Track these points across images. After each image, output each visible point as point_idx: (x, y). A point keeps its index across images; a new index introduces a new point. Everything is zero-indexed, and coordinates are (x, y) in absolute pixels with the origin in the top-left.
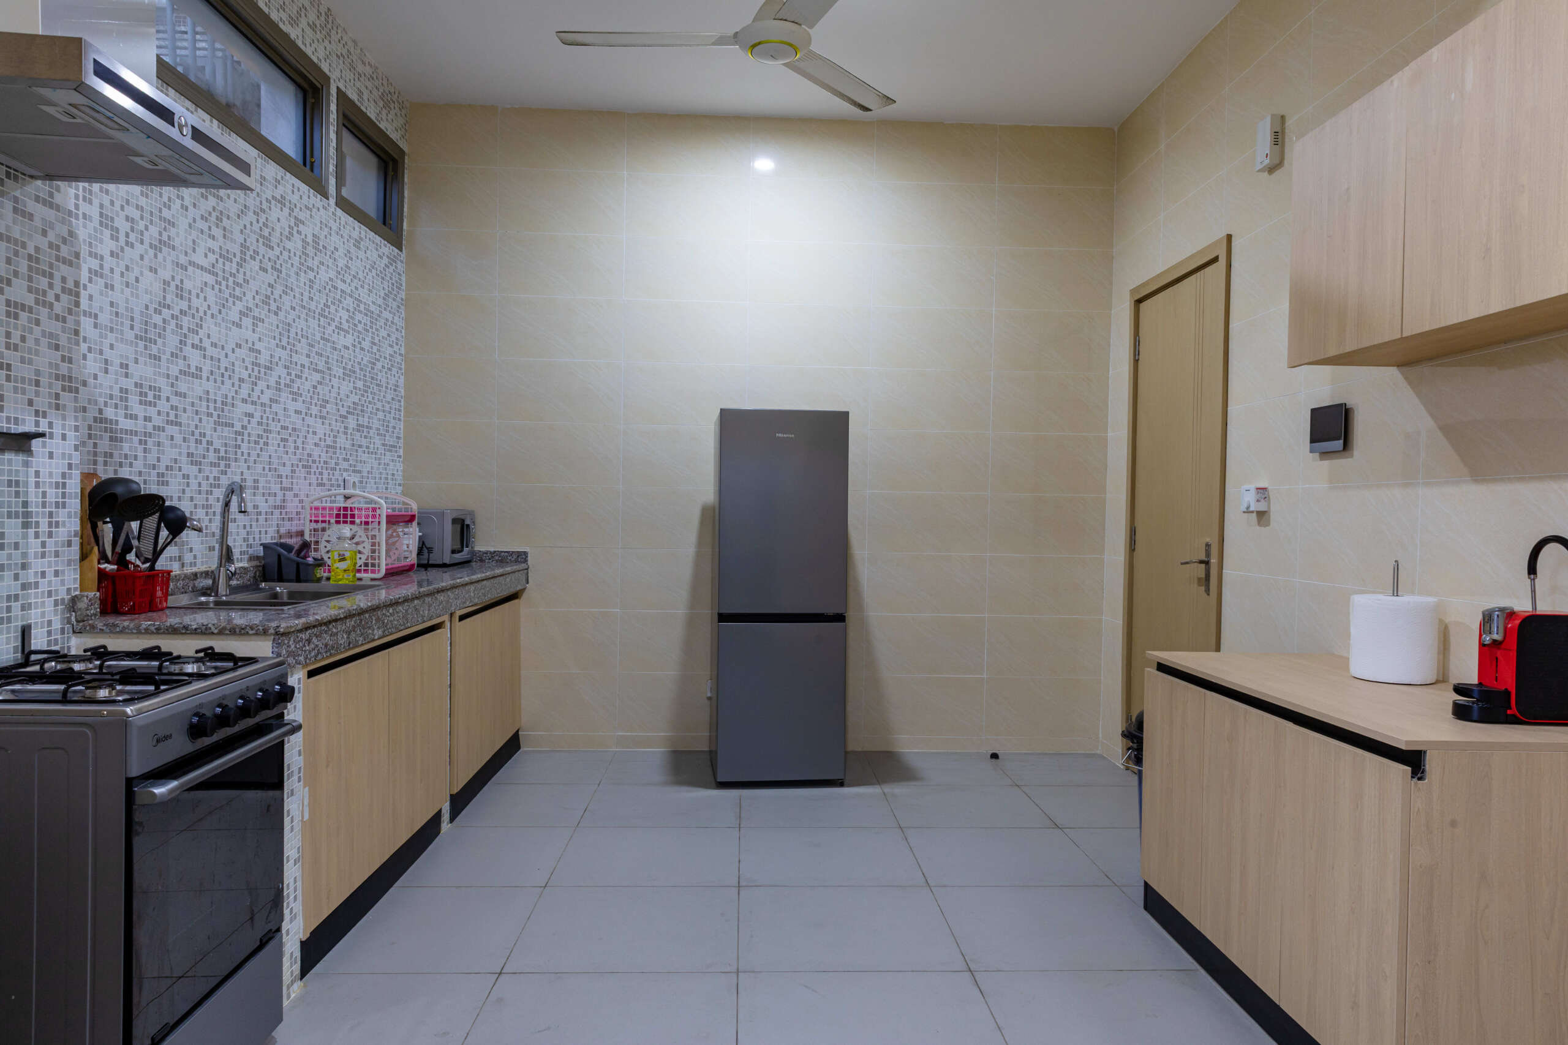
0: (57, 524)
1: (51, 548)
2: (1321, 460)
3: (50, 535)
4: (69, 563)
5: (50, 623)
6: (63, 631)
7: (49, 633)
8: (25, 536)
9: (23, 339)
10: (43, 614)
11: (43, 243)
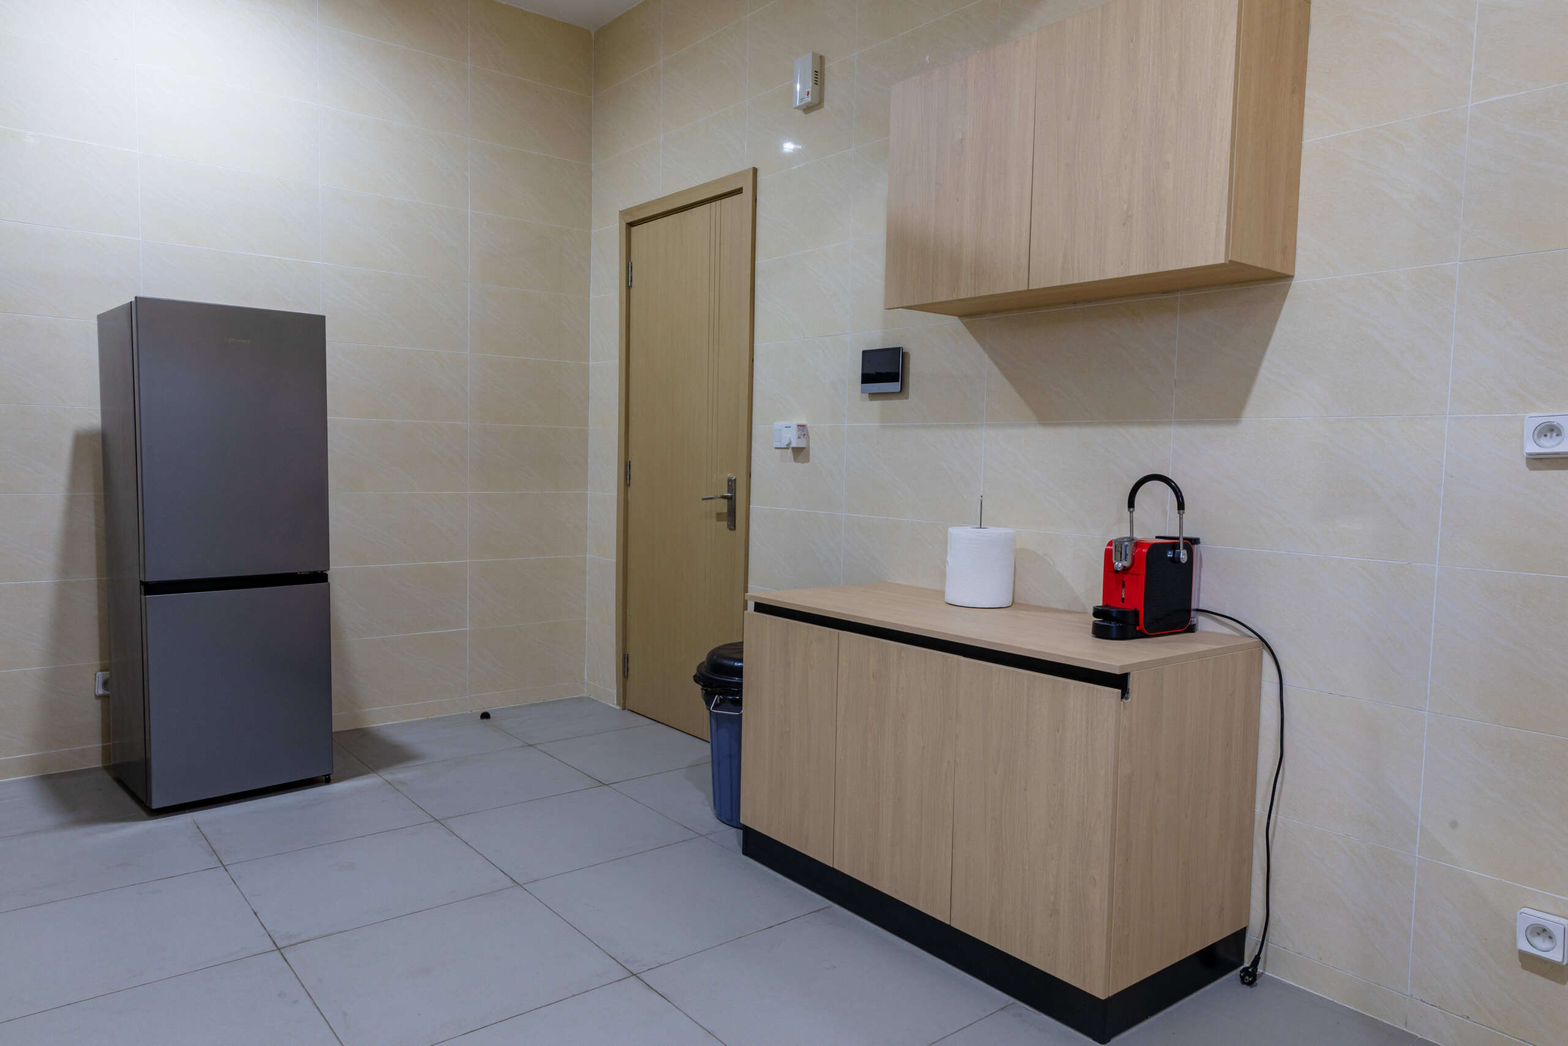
2: (871, 400)
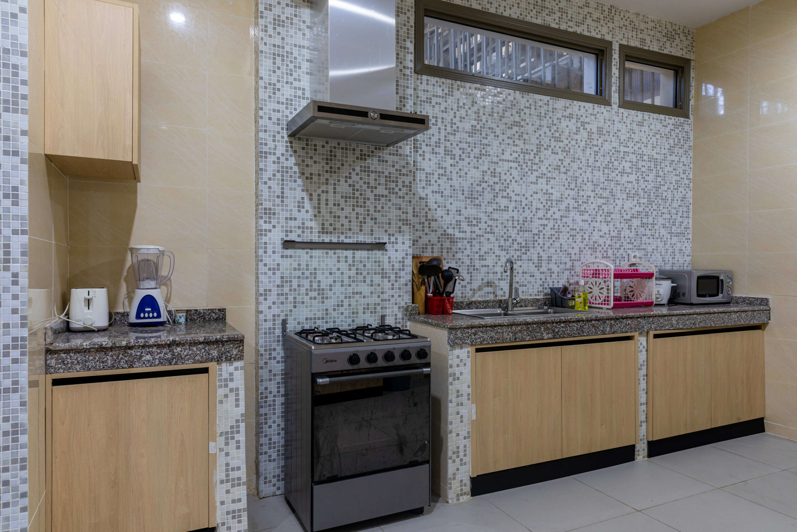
0: (400, 277)
1: (396, 285)
3: (396, 281)
4: (406, 292)
5: (396, 315)
6: (403, 319)
7: (396, 319)
8: (383, 281)
9: (383, 208)
10: (393, 312)
11: (392, 170)
